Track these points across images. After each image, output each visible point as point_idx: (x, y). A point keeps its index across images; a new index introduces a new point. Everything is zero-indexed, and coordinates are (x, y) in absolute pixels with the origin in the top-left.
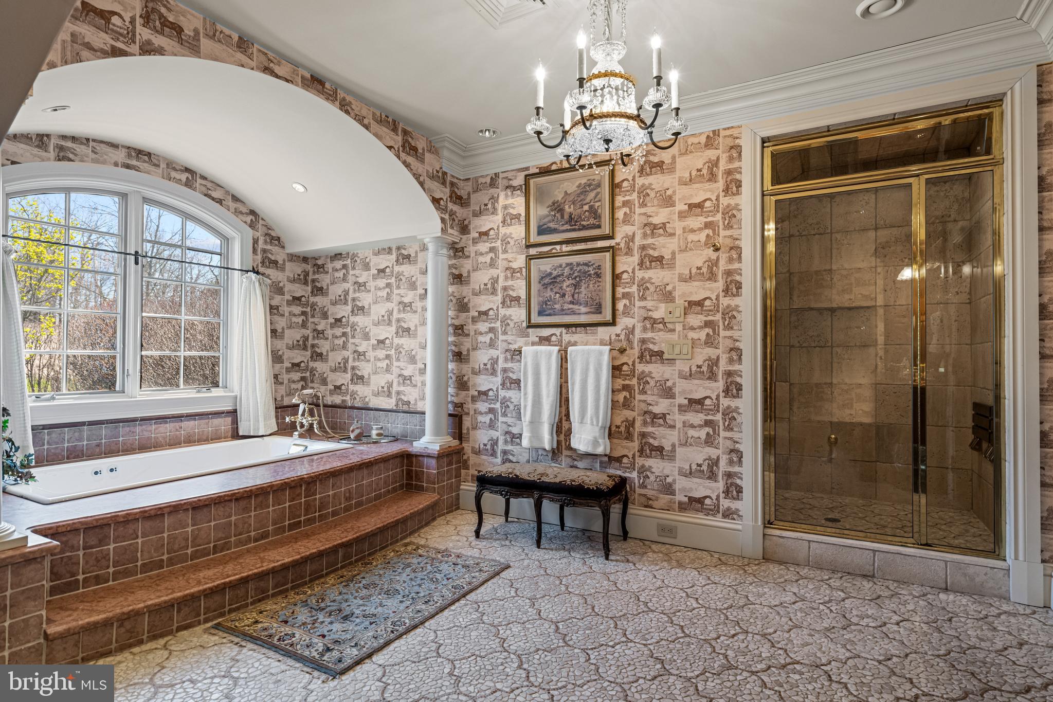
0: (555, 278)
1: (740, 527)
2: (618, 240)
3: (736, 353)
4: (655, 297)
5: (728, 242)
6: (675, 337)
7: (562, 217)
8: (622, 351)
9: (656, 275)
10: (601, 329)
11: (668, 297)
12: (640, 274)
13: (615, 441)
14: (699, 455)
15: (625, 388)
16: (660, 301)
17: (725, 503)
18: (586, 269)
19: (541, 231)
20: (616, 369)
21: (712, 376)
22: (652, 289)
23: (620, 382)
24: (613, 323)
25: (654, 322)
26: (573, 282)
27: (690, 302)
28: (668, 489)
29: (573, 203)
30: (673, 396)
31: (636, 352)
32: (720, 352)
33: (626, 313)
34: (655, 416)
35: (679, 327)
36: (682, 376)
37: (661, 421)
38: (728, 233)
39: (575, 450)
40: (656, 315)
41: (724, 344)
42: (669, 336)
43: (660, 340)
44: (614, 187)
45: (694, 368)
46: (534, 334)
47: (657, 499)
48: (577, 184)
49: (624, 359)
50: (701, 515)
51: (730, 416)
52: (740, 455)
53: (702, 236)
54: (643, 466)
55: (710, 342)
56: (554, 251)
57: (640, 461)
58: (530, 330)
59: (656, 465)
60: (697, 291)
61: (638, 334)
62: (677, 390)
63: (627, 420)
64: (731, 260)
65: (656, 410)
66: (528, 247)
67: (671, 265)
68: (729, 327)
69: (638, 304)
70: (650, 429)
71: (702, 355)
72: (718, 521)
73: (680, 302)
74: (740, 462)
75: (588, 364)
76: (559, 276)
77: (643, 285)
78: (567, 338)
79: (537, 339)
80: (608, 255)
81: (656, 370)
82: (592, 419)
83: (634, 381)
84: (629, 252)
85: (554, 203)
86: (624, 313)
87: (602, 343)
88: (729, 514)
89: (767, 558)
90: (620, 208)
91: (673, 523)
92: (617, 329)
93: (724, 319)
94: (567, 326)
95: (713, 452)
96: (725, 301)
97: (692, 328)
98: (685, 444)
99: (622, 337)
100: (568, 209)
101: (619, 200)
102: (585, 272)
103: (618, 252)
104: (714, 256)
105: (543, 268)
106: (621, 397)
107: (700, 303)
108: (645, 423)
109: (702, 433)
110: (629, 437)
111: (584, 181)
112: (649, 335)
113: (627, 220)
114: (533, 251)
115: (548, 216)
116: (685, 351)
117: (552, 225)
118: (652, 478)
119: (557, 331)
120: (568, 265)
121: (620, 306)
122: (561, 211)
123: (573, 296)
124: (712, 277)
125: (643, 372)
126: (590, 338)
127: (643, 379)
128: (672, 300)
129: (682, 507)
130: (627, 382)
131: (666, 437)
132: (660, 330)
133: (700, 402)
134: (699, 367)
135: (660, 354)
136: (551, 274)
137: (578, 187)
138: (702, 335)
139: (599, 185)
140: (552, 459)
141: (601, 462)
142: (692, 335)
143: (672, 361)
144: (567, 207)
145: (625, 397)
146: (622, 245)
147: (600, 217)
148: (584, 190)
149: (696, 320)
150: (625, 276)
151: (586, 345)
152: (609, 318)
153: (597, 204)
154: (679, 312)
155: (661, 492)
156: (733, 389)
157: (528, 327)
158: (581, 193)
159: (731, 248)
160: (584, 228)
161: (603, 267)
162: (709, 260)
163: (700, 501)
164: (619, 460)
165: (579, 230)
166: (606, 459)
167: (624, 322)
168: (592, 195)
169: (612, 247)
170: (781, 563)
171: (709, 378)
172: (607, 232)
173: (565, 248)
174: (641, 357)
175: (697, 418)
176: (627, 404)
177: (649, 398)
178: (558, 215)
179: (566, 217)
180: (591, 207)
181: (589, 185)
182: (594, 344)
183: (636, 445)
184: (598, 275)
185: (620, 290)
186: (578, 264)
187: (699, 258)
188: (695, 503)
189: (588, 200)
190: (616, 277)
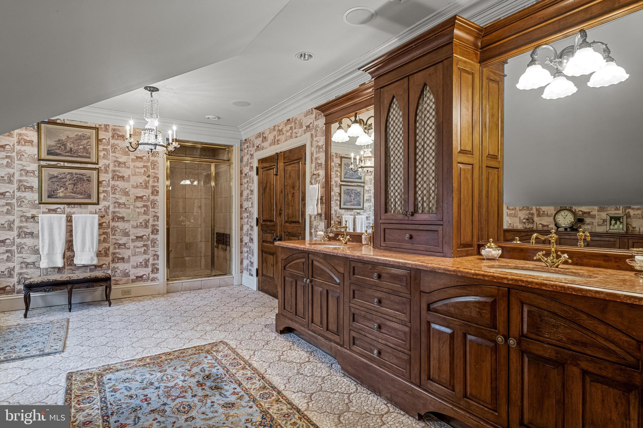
0: (60, 179)
1: (158, 283)
2: (100, 165)
3: (156, 218)
4: (120, 193)
5: (153, 174)
6: (130, 211)
7: (65, 148)
8: (103, 217)
9: (121, 184)
10: (89, 206)
11: (127, 194)
12: (112, 183)
13: (99, 258)
14: (141, 259)
15: (104, 233)
16: (123, 195)
17: (152, 276)
18: (82, 177)
19: (49, 153)
20: (100, 225)
21: (146, 227)
22: (119, 190)
23: (102, 231)
24: (98, 204)
25: (120, 204)
26: (73, 182)
27: (137, 197)
28: (127, 275)
29: (73, 143)
30: (129, 236)
31: (110, 217)
32: (150, 217)
33: (105, 199)
34: (120, 245)
35: (132, 207)
36: (133, 227)
37: (123, 247)
38: (153, 171)
39: (75, 265)
40: (120, 201)
41: (151, 214)
42: (127, 210)
43: (123, 212)
44: (98, 141)
45: (139, 224)
46: (44, 208)
47: (121, 280)
48: (76, 134)
49: (103, 220)
50: (142, 282)
51: (154, 242)
52: (158, 256)
53: (142, 170)
54: (114, 267)
55: (145, 213)
56: (59, 165)
57: (112, 265)
58: (41, 205)
59: (121, 266)
60: (140, 192)
61: (111, 209)
62: (131, 233)
63: (105, 248)
64: (154, 182)
65: (120, 242)
66: (39, 160)
67: (128, 180)
68: (153, 208)
69: (111, 196)
70: (117, 251)
71: (142, 218)
72: (149, 283)
73: (132, 197)
74: (158, 259)
75: (86, 223)
76: (63, 178)
77: (114, 188)
78: (68, 209)
79: (47, 210)
80: (95, 172)
81: (120, 225)
82: (89, 249)
83: (109, 230)
84: (106, 172)
85: (59, 140)
86: (103, 199)
87: (91, 213)
88: (153, 279)
89: (168, 293)
90: (101, 151)
91: (129, 288)
92: (100, 207)
93: (151, 204)
94: (69, 204)
95: (146, 257)
96: (152, 197)
97: (138, 207)
98: (135, 255)
99: (103, 210)
100: (69, 145)
101: (101, 147)
102: (81, 178)
103: (100, 171)
104: (147, 179)
105: (51, 173)
106: (102, 238)
107: (141, 197)
108: (115, 248)
109: (142, 250)
110: (106, 255)
111: (80, 134)
112: (117, 210)
113: (105, 157)
114: (43, 163)
115: (55, 146)
116: (135, 217)
117: (58, 151)
118: (119, 271)
119: (62, 206)
120: (69, 173)
121: (101, 196)
122: (65, 145)
123: (73, 189)
124: (146, 187)
125: (114, 226)
126: (83, 210)
127: (114, 229)
128: (129, 195)
129: (133, 281)
130: (105, 231)
131: (124, 253)
132: (123, 208)
133: (141, 237)
134: (141, 223)
135: (123, 218)
136: (57, 177)
137: (77, 135)
138: (142, 210)
139: (89, 138)
140: (58, 272)
141: (90, 269)
142: (137, 210)
143: (128, 221)
144: (68, 144)
145: (104, 238)
146: (103, 168)
147: (90, 153)
148: (80, 138)
149: (139, 204)
150: (104, 182)
151: (81, 214)
152: (95, 201)
153: (88, 147)
154: (132, 200)
155: (123, 277)
156: (155, 231)
157: (40, 203)
158: (78, 139)
159: (154, 177)
160: (80, 156)
161: (92, 177)
162: (145, 180)
163: (141, 277)
164: (101, 266)
165: (77, 157)
166: (94, 267)
167: (103, 204)
168: (85, 142)
169: (98, 169)
170: (173, 292)
171: (145, 228)
172: (94, 161)
173: (66, 164)
174: (113, 219)
175: (140, 244)
176: (105, 241)
177: (117, 237)
178: (63, 147)
179: (68, 149)
180: (84, 148)
181: (84, 137)
182: (86, 213)
183: (110, 258)
184: (89, 181)
185: (101, 189)
186: (76, 174)
187: (141, 179)
188: (139, 278)
189: (82, 143)
190: (99, 183)
